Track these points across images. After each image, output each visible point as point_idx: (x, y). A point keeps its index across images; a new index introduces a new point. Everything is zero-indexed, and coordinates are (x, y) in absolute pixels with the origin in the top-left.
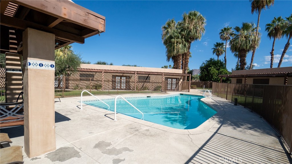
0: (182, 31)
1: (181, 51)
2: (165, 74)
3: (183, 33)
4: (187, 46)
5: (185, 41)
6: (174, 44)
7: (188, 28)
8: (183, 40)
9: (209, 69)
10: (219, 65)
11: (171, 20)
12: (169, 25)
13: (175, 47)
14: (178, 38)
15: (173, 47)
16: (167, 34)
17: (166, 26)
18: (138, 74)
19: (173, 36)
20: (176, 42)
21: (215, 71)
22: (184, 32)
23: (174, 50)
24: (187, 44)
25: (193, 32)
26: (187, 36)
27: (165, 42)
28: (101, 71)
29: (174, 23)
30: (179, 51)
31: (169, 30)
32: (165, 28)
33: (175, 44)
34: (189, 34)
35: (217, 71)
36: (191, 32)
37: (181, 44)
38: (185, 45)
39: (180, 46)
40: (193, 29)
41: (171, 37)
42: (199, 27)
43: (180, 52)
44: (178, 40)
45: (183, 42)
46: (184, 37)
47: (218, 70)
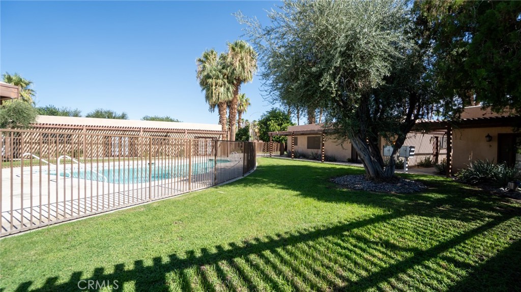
0: (223, 68)
1: (223, 98)
2: (189, 131)
3: (224, 71)
4: (231, 90)
5: (229, 82)
6: (212, 86)
7: (232, 65)
8: (226, 81)
9: (268, 123)
10: (281, 119)
11: (210, 50)
12: (206, 57)
13: (214, 90)
14: (217, 78)
15: (210, 91)
16: (203, 70)
17: (202, 59)
18: (145, 131)
19: (211, 74)
20: (214, 84)
21: (276, 127)
22: (226, 70)
23: (212, 96)
24: (230, 87)
25: (238, 70)
26: (231, 76)
27: (201, 82)
28: (81, 128)
29: (215, 55)
30: (219, 97)
31: (207, 65)
32: (200, 60)
33: (214, 87)
34: (233, 73)
35: (278, 128)
36: (235, 70)
37: (223, 87)
38: (228, 89)
39: (222, 90)
40: (239, 66)
41: (208, 77)
42: (247, 64)
43: (221, 99)
44: (219, 81)
45: (225, 84)
46: (226, 76)
47: (280, 125)
